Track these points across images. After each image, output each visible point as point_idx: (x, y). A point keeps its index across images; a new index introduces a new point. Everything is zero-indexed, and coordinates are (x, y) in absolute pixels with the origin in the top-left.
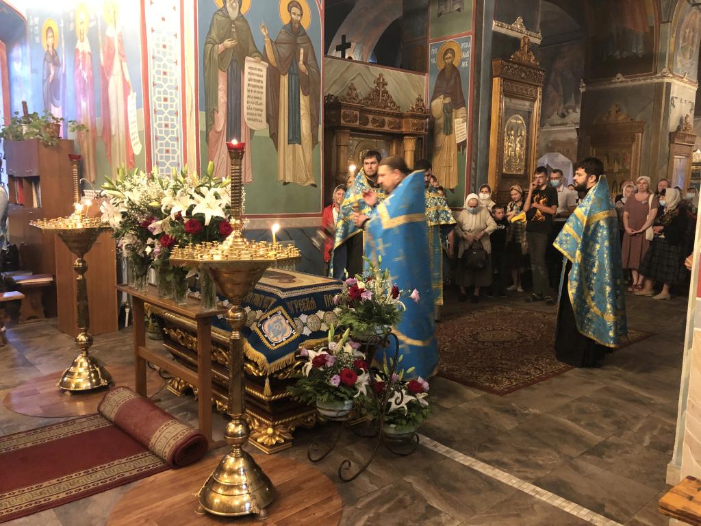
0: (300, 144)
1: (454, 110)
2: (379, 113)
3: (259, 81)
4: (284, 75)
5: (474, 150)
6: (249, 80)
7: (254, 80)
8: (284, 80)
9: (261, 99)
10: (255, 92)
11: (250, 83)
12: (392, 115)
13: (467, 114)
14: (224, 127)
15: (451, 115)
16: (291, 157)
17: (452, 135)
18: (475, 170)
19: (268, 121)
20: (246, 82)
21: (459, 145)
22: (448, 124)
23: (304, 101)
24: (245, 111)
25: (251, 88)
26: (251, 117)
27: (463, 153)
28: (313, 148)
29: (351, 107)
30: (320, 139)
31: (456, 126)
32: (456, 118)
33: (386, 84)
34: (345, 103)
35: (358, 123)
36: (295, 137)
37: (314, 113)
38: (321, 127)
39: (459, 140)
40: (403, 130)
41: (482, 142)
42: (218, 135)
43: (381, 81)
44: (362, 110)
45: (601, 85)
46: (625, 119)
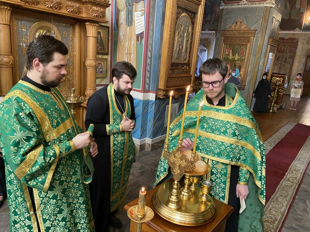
1: (134, 4)
5: (150, 42)
13: (145, 7)
15: (132, 8)
17: (133, 26)
18: (151, 59)
21: (138, 36)
22: (130, 16)
27: (141, 43)
31: (136, 18)
32: (136, 11)
39: (138, 32)
40: (84, 15)
41: (157, 35)
45: (233, 5)
46: (246, 27)
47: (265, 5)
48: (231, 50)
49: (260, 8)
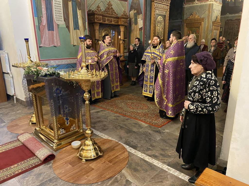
0: (79, 30)
1: (138, 15)
2: (110, 17)
3: (59, 4)
4: (70, 1)
5: (145, 31)
6: (55, 4)
7: (57, 4)
8: (70, 4)
9: (61, 12)
10: (58, 9)
11: (55, 5)
12: (115, 18)
14: (46, 23)
15: (137, 18)
16: (76, 35)
17: (138, 25)
18: (146, 38)
19: (65, 21)
20: (54, 5)
21: (140, 29)
22: (136, 21)
23: (79, 12)
24: (54, 17)
25: (56, 7)
26: (57, 19)
28: (84, 31)
29: (99, 15)
30: (87, 28)
31: (139, 22)
32: (139, 18)
33: (112, 5)
34: (96, 13)
35: (102, 21)
36: (76, 27)
37: (84, 17)
38: (87, 23)
39: (140, 27)
40: (119, 23)
41: (148, 27)
42: (44, 27)
43: (110, 4)
44: (103, 16)
45: (190, 5)
46: (198, 17)
47: (208, 3)
48: (191, 31)
49: (206, 5)
